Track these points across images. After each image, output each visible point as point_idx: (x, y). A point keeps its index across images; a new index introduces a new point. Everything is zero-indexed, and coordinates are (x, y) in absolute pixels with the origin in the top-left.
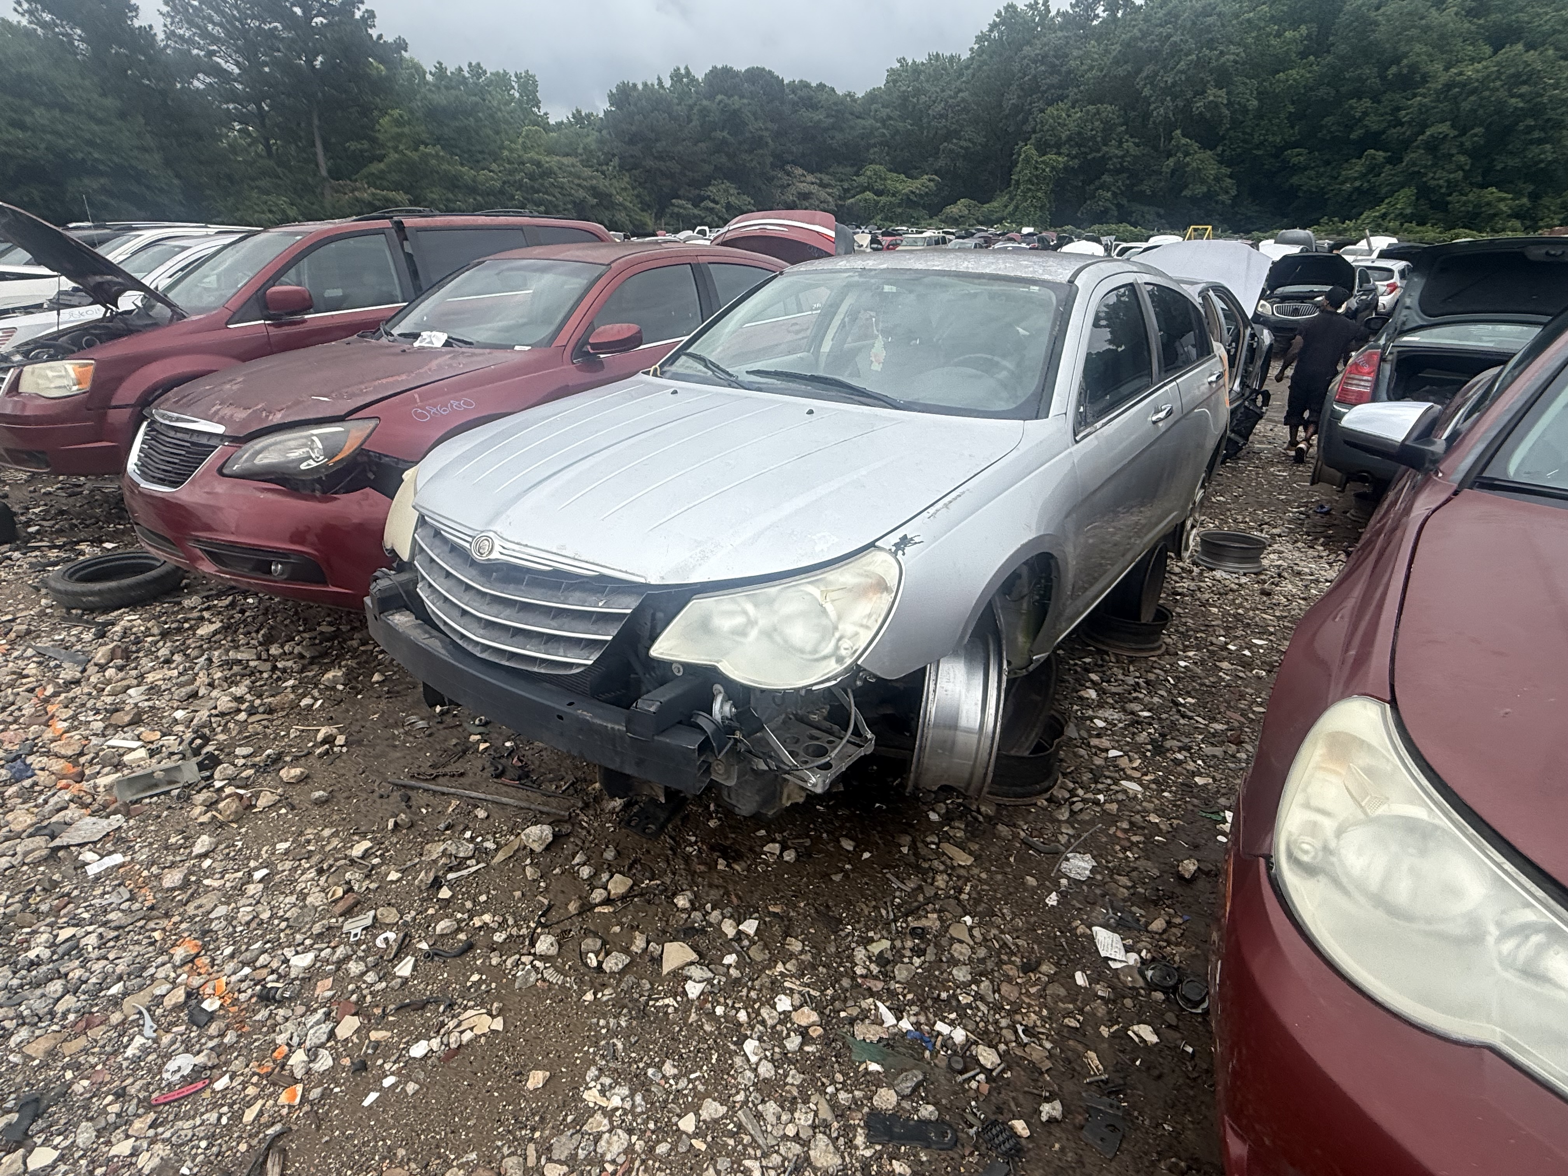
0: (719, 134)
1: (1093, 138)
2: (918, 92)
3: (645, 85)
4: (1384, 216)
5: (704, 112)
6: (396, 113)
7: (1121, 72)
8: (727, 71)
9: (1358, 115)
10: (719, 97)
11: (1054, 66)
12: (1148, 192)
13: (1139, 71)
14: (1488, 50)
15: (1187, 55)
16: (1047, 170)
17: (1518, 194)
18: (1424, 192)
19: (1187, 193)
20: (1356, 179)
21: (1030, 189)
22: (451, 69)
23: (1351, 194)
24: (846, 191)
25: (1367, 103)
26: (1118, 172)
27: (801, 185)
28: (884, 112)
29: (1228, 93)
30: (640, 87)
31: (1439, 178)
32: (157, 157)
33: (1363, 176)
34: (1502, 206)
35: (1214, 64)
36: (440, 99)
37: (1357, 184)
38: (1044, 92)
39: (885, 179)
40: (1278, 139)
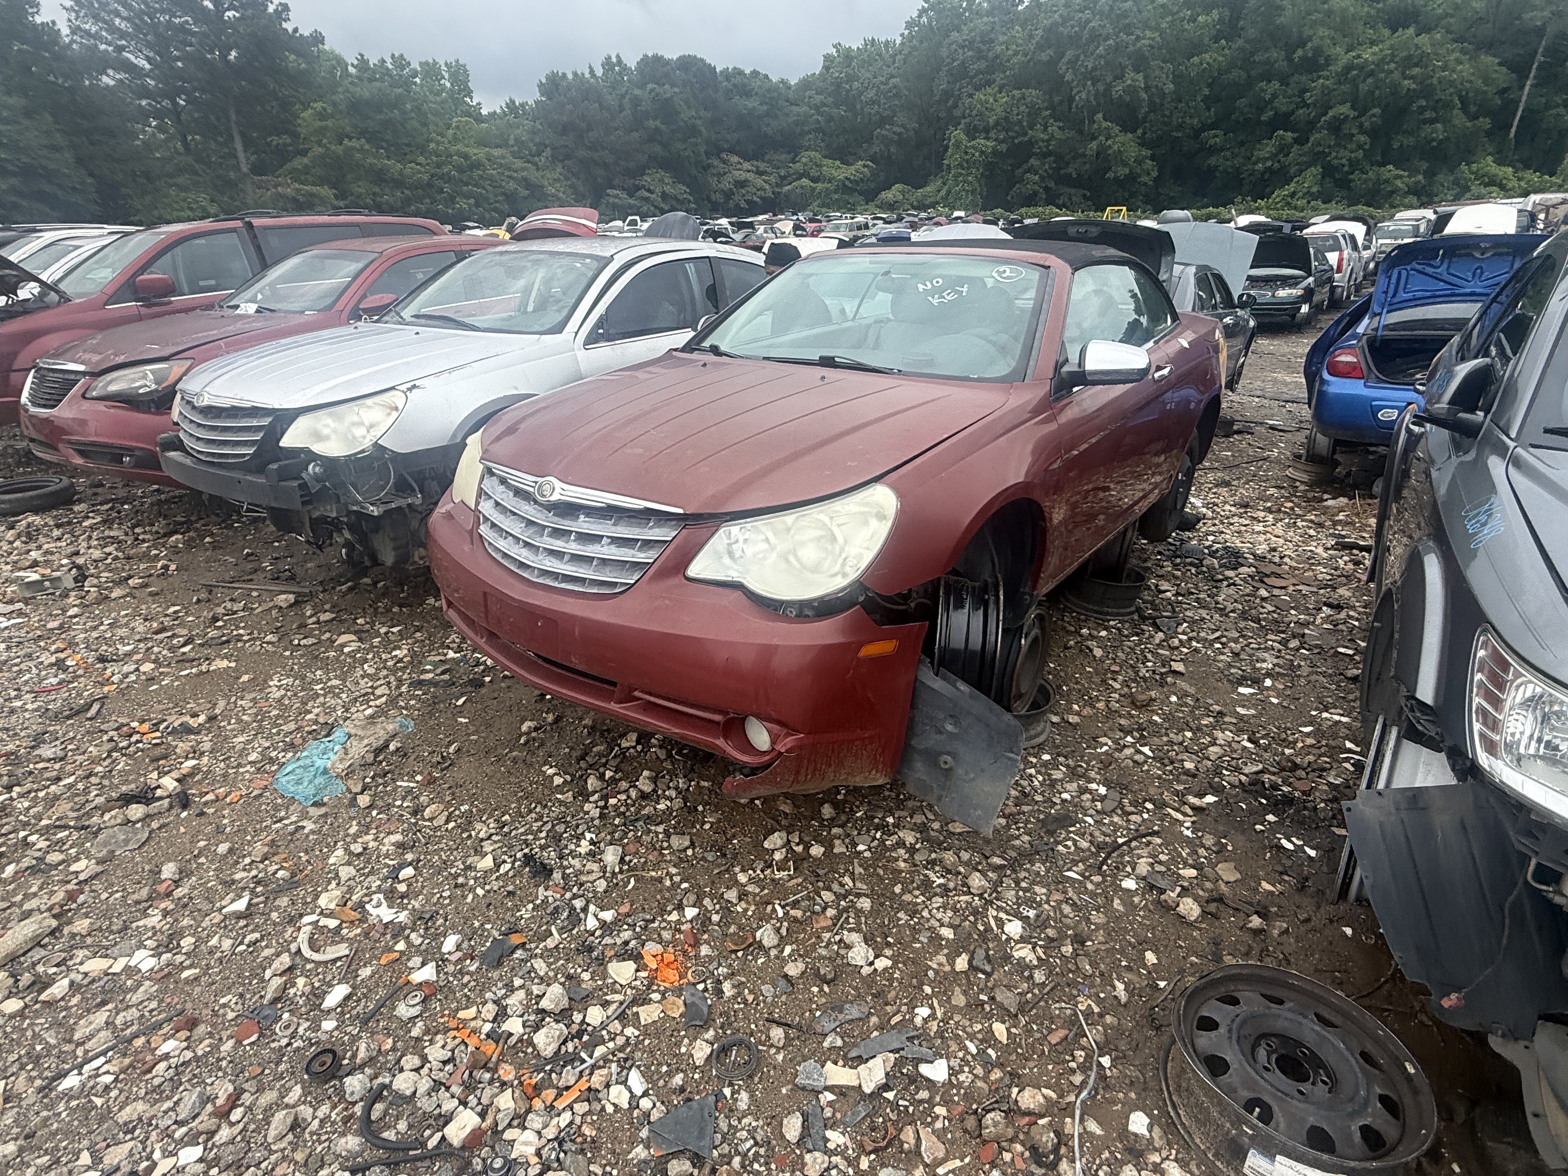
0: (652, 123)
1: (1020, 122)
2: (850, 79)
3: (575, 74)
4: (1293, 195)
5: (636, 102)
6: (318, 105)
7: (1044, 56)
8: (657, 59)
9: (1268, 97)
10: (650, 86)
11: (979, 51)
12: (1074, 175)
13: (1062, 55)
14: (1386, 32)
15: (1106, 40)
16: (977, 154)
17: (1413, 172)
18: (1329, 171)
19: (1110, 175)
20: (1267, 159)
21: (961, 174)
22: (373, 61)
23: (1263, 174)
24: (783, 178)
25: (1276, 85)
26: (1044, 156)
27: (737, 173)
28: (819, 98)
29: (1146, 77)
30: (570, 76)
31: (1342, 157)
32: (68, 156)
33: (1274, 156)
34: (1399, 183)
35: (1131, 48)
36: (364, 92)
37: (1269, 164)
38: (972, 78)
39: (821, 166)
40: (1195, 121)
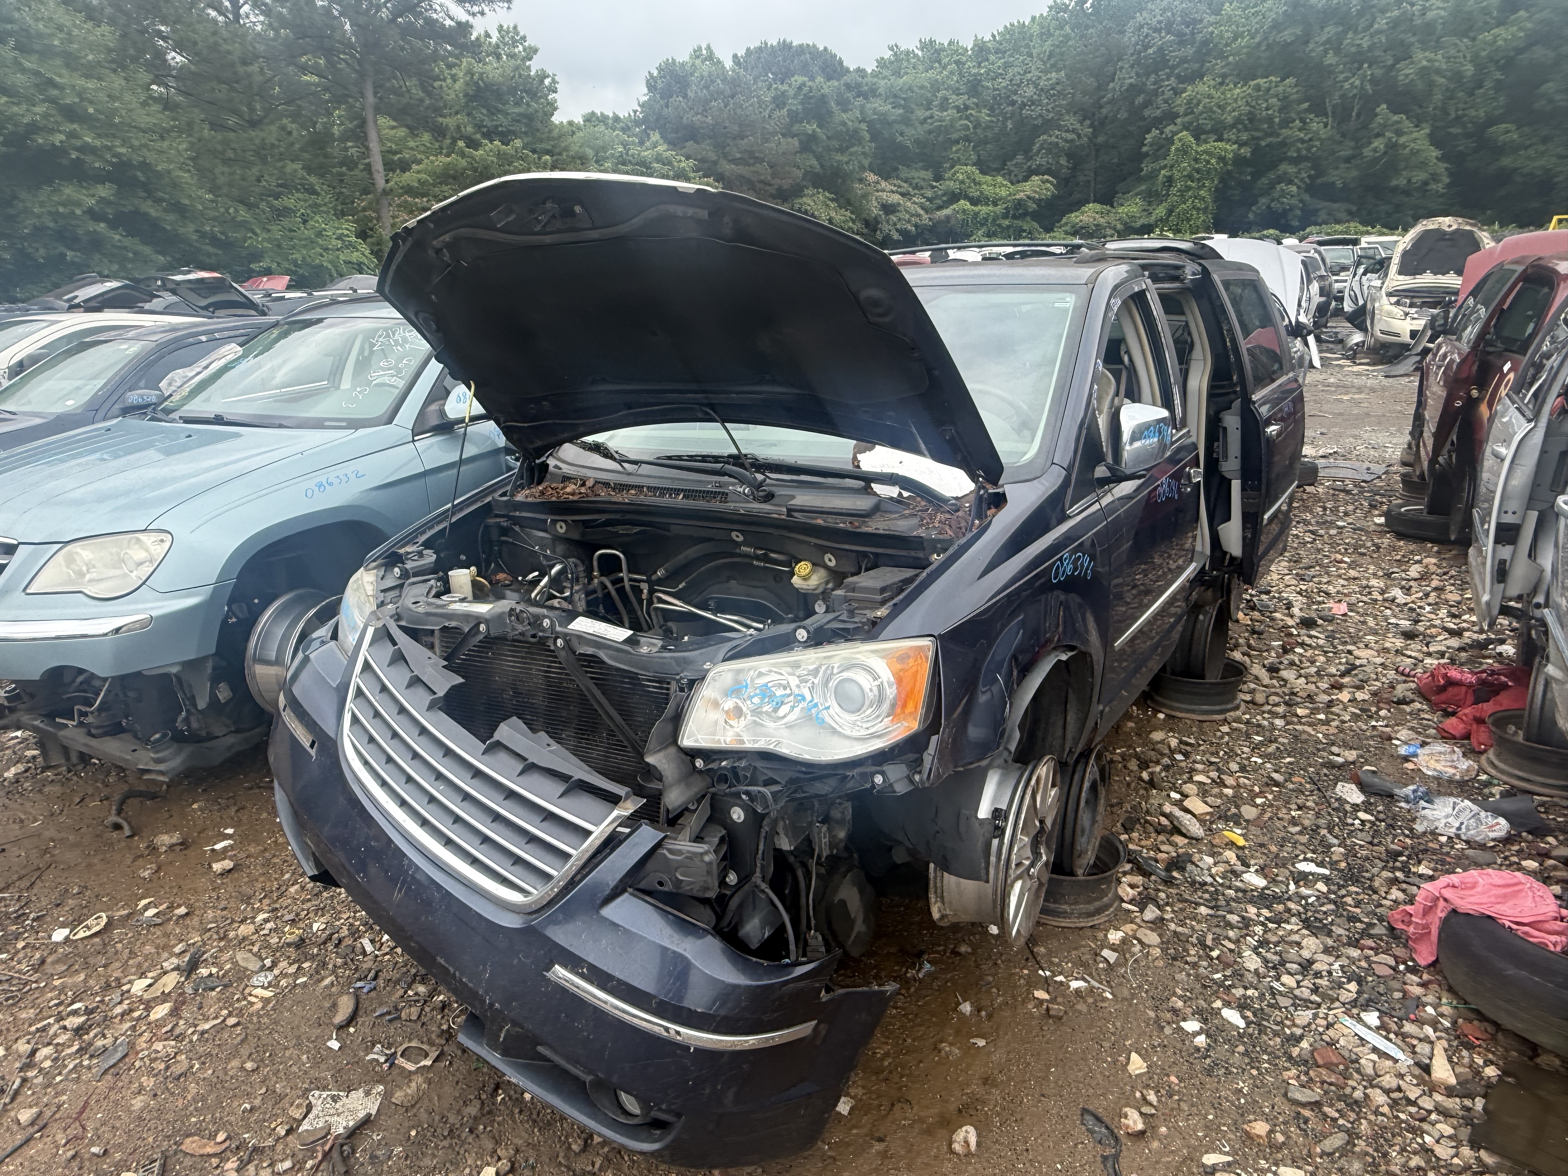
1: (1270, 120)
7: (1287, 35)
11: (1180, 34)
12: (1339, 184)
15: (1383, 11)
16: (1213, 161)
21: (1189, 188)
26: (1295, 161)
27: (884, 195)
35: (1417, 22)
38: (1173, 67)
39: (979, 184)
40: (1481, 113)
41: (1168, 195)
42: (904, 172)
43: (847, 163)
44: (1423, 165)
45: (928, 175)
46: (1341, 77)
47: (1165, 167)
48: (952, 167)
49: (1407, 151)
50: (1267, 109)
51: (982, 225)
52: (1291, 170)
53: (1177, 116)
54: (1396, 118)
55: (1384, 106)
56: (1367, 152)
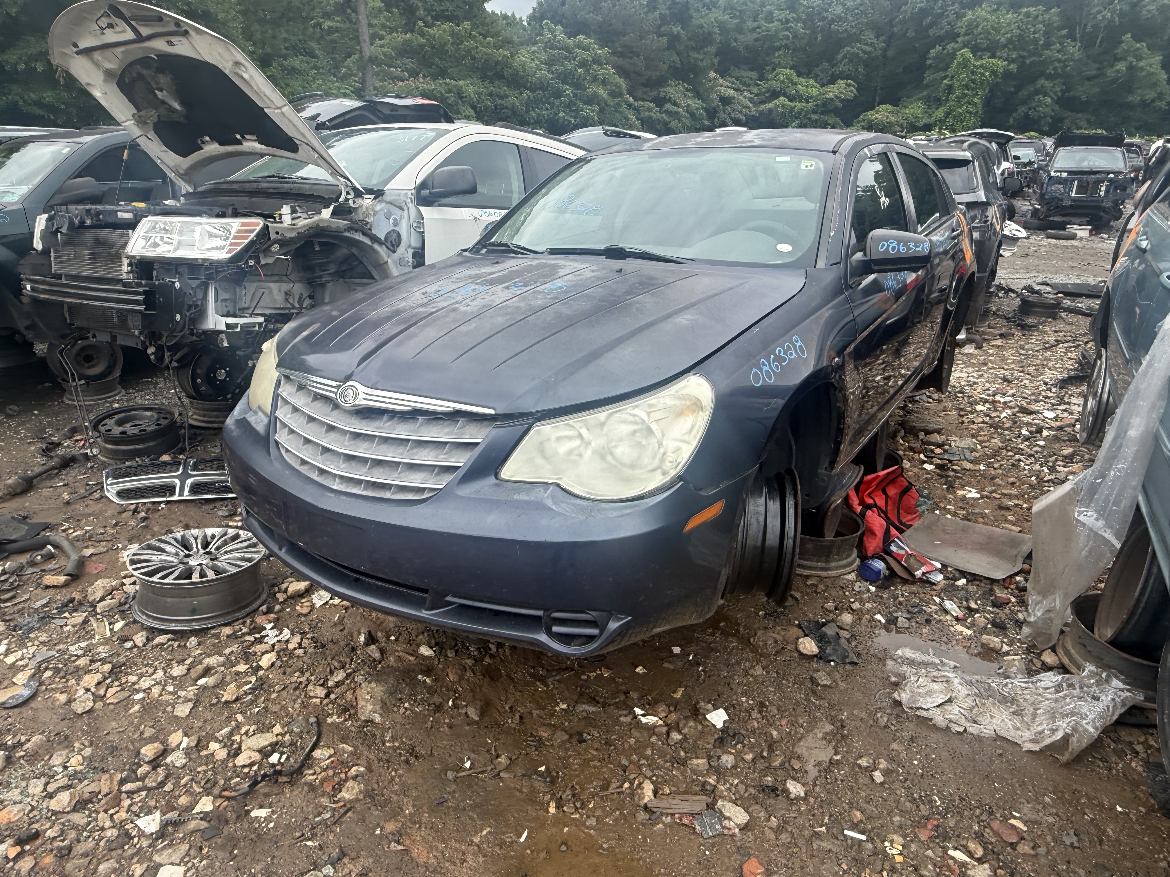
41: (947, 100)
42: (737, 72)
43: (702, 60)
44: (1155, 85)
45: (754, 75)
46: (1094, 10)
47: (945, 77)
48: (774, 69)
49: (1144, 73)
50: (1035, 33)
51: (796, 118)
52: (1048, 84)
53: (958, 35)
54: (1138, 45)
55: (1129, 35)
56: (1110, 73)
